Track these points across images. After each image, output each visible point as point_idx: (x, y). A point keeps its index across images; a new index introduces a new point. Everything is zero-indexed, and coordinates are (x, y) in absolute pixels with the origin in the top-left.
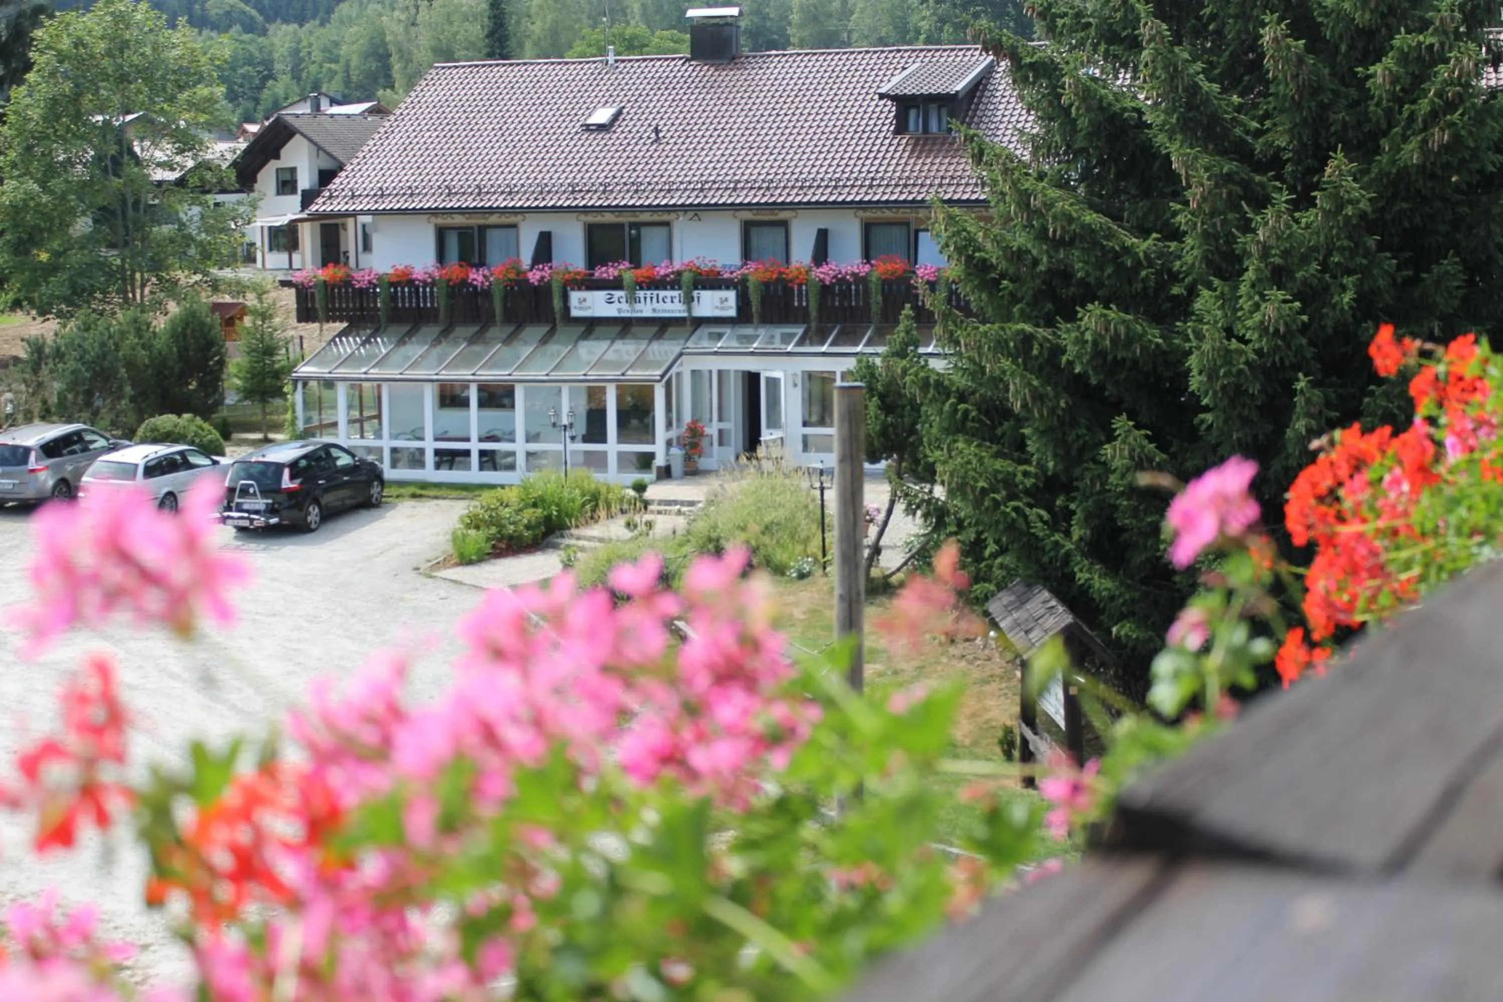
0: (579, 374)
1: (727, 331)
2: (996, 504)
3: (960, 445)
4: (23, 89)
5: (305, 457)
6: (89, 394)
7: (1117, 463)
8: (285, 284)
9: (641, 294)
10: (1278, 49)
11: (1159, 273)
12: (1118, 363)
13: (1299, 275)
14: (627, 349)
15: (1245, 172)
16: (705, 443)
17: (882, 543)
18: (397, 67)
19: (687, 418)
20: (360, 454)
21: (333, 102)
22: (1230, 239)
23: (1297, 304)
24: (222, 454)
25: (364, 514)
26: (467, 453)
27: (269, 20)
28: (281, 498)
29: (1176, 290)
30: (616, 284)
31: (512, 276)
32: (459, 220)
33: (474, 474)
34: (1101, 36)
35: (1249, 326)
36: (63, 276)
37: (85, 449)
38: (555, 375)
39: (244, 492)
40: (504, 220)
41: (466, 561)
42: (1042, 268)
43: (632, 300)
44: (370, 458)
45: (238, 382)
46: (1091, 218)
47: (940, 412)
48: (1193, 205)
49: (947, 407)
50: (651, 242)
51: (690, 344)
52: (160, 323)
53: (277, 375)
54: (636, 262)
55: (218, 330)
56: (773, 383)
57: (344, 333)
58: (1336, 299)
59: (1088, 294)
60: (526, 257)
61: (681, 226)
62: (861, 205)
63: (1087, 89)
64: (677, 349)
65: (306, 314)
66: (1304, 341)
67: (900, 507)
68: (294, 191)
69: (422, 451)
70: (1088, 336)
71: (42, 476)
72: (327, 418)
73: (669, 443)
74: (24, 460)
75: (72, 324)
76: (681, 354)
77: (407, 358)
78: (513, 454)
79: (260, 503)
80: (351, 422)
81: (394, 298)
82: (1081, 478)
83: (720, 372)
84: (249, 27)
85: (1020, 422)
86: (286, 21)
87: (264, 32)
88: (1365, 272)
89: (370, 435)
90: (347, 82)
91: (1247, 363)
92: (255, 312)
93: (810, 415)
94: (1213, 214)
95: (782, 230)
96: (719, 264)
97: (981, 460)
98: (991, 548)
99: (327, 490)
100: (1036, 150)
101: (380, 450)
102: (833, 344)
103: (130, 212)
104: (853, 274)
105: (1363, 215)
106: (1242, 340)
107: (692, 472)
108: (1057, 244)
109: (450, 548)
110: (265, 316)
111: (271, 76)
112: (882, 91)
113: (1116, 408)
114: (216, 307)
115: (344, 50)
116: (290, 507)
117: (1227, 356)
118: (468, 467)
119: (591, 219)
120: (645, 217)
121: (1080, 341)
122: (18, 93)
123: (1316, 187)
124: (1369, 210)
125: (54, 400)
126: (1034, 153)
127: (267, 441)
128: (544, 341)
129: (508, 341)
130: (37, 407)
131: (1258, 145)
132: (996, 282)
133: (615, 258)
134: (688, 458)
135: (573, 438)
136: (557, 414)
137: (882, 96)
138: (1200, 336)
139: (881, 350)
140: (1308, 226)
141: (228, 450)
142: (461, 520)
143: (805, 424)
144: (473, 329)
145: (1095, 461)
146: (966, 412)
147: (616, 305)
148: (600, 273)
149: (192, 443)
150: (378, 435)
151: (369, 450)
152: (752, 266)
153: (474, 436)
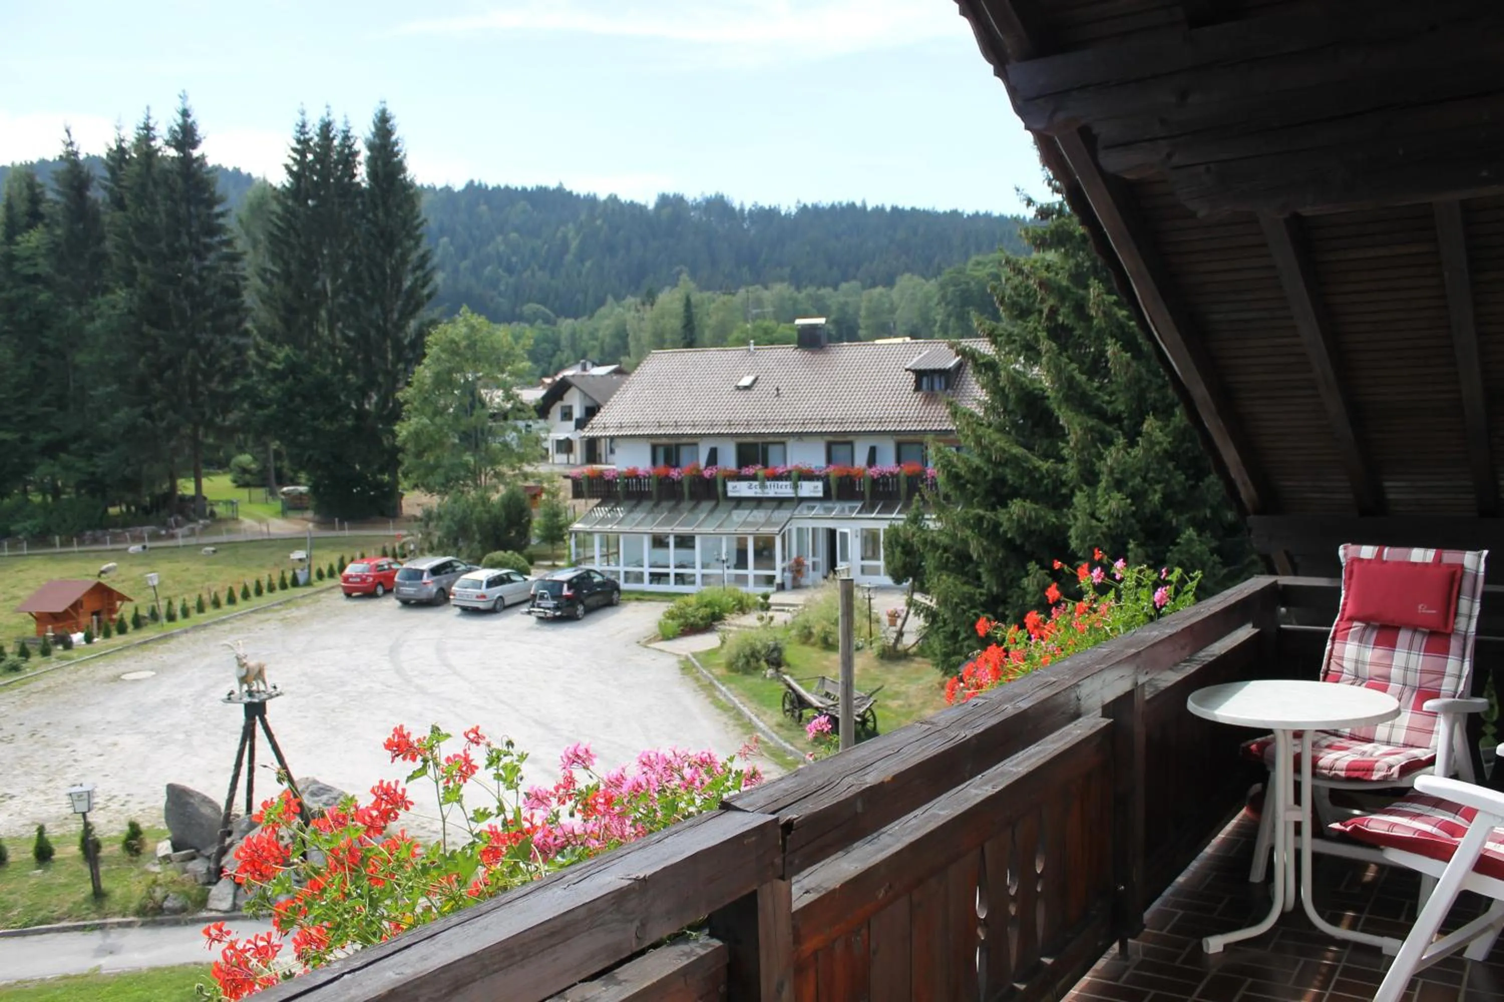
0: (732, 530)
1: (818, 505)
2: (964, 611)
3: (944, 577)
4: (422, 367)
5: (576, 577)
6: (456, 540)
7: (1031, 589)
8: (566, 477)
9: (768, 483)
10: (1116, 358)
11: (1054, 481)
12: (1032, 532)
13: (1130, 484)
14: (760, 515)
15: (1101, 425)
16: (804, 569)
17: (904, 629)
18: (632, 343)
19: (794, 555)
20: (607, 575)
21: (594, 364)
22: (1093, 464)
23: (1129, 501)
24: (529, 574)
25: (609, 610)
26: (667, 575)
27: (558, 316)
28: (563, 600)
29: (1064, 491)
30: (754, 478)
31: (694, 473)
32: (664, 441)
33: (671, 587)
34: (1022, 347)
35: (1102, 513)
36: (441, 471)
37: (454, 571)
38: (718, 531)
39: (542, 597)
40: (690, 440)
41: (666, 638)
42: (990, 477)
43: (763, 486)
44: (613, 577)
45: (537, 531)
46: (1017, 450)
47: (934, 557)
48: (1072, 444)
49: (938, 554)
50: (774, 453)
51: (796, 512)
52: (495, 497)
53: (560, 528)
54: (765, 465)
55: (528, 502)
56: (844, 535)
57: (597, 505)
58: (1150, 498)
59: (1015, 493)
60: (702, 462)
61: (791, 443)
62: (895, 432)
63: (1014, 378)
64: (789, 515)
65: (578, 493)
66: (1133, 521)
67: (912, 611)
68: (570, 418)
69: (642, 573)
70: (1015, 517)
71: (430, 586)
72: (589, 554)
73: (784, 570)
74: (421, 577)
75: (446, 498)
76: (791, 519)
77: (634, 520)
78: (694, 575)
79: (551, 603)
80: (602, 556)
81: (627, 485)
82: (1011, 597)
83: (814, 529)
84: (547, 321)
85: (978, 565)
86: (567, 317)
87: (555, 324)
88: (1167, 482)
89: (612, 563)
90: (602, 351)
91: (1102, 533)
92: (548, 492)
93: (866, 552)
94: (1083, 449)
95: (848, 447)
96: (813, 467)
97: (955, 586)
98: (963, 635)
99: (589, 595)
100: (986, 410)
101: (618, 573)
102: (879, 513)
103: (479, 435)
104: (891, 473)
105: (1166, 451)
106: (1098, 520)
107: (797, 586)
108: (997, 464)
109: (657, 630)
110: (554, 495)
111: (559, 349)
112: (907, 367)
113: (1030, 557)
114: (528, 488)
115: (600, 334)
116: (568, 606)
117: (1091, 530)
118: (668, 583)
119: (740, 440)
120: (770, 439)
121: (1010, 519)
122: (419, 369)
123: (1140, 434)
124: (1169, 447)
125: (435, 541)
126: (985, 412)
127: (554, 566)
128: (712, 511)
129: (692, 510)
130: (426, 546)
131: (1109, 408)
132: (964, 485)
133: (755, 462)
134: (794, 579)
135: (728, 568)
136: (720, 554)
137: (907, 370)
138: (1075, 518)
139: (904, 516)
140: (1135, 457)
141: (533, 571)
142: (664, 614)
143: (863, 559)
144: (672, 503)
145: (1020, 588)
146: (948, 558)
147: (754, 490)
148: (745, 471)
149: (512, 568)
150: (618, 564)
151: (612, 572)
152: (832, 468)
153: (672, 565)
